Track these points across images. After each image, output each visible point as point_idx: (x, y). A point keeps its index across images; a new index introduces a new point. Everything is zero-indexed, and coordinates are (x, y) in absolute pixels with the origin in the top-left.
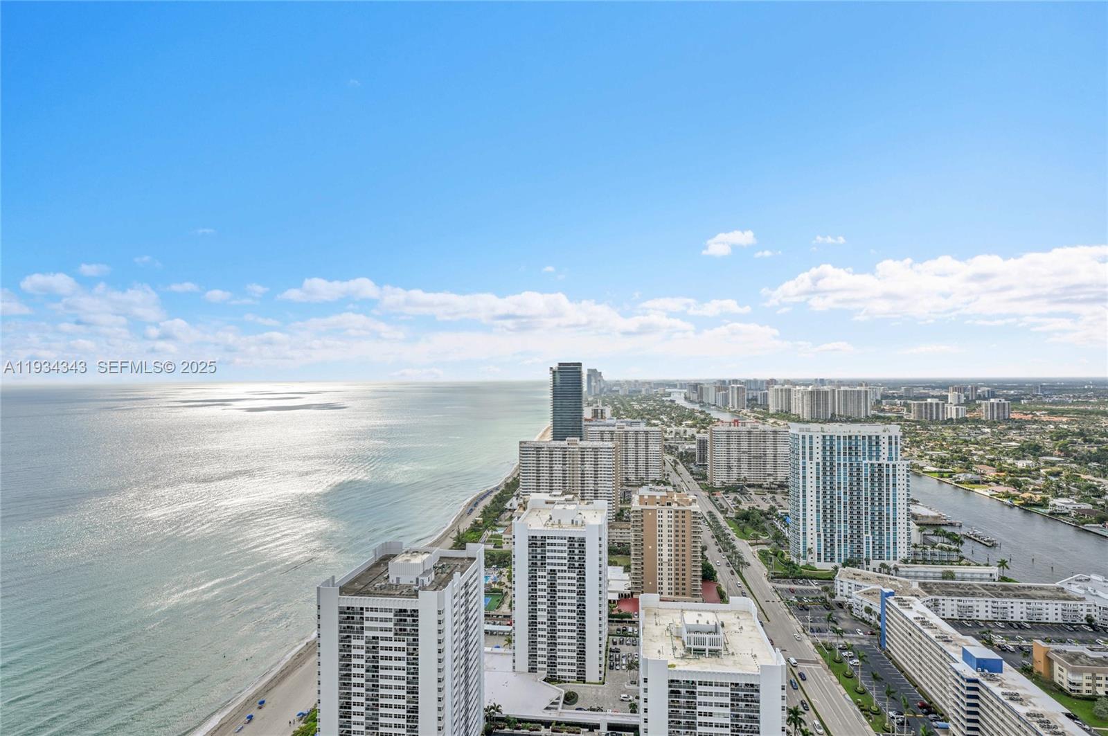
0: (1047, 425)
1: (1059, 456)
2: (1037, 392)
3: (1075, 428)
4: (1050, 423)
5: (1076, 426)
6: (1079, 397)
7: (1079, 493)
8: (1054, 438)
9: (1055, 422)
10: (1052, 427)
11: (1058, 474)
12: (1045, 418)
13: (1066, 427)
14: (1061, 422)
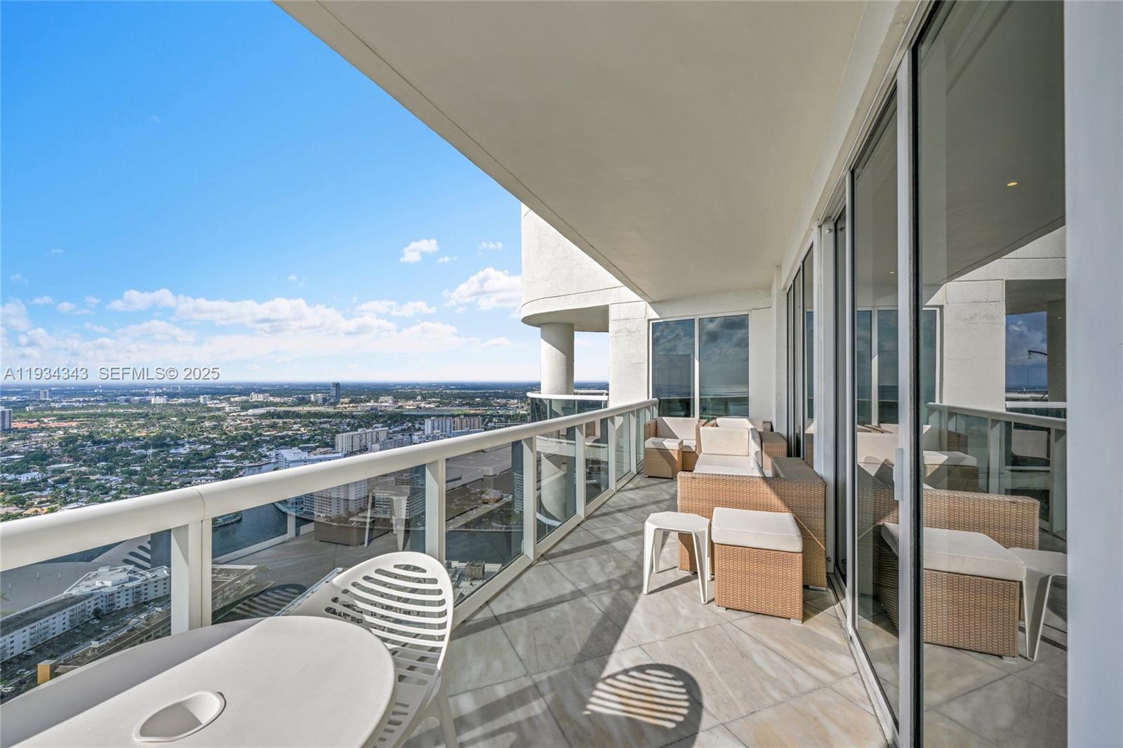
0: (55, 432)
1: (69, 462)
2: (45, 397)
3: (84, 431)
4: (59, 429)
5: (86, 429)
6: (89, 401)
7: (88, 495)
8: (64, 444)
9: (64, 428)
10: (61, 432)
11: (66, 480)
12: (52, 425)
13: (75, 431)
14: (71, 427)
